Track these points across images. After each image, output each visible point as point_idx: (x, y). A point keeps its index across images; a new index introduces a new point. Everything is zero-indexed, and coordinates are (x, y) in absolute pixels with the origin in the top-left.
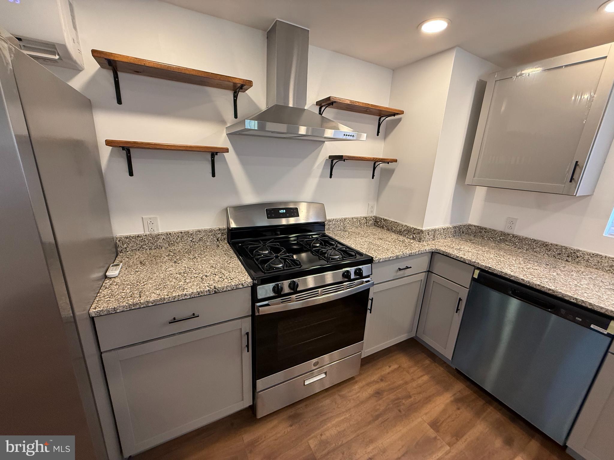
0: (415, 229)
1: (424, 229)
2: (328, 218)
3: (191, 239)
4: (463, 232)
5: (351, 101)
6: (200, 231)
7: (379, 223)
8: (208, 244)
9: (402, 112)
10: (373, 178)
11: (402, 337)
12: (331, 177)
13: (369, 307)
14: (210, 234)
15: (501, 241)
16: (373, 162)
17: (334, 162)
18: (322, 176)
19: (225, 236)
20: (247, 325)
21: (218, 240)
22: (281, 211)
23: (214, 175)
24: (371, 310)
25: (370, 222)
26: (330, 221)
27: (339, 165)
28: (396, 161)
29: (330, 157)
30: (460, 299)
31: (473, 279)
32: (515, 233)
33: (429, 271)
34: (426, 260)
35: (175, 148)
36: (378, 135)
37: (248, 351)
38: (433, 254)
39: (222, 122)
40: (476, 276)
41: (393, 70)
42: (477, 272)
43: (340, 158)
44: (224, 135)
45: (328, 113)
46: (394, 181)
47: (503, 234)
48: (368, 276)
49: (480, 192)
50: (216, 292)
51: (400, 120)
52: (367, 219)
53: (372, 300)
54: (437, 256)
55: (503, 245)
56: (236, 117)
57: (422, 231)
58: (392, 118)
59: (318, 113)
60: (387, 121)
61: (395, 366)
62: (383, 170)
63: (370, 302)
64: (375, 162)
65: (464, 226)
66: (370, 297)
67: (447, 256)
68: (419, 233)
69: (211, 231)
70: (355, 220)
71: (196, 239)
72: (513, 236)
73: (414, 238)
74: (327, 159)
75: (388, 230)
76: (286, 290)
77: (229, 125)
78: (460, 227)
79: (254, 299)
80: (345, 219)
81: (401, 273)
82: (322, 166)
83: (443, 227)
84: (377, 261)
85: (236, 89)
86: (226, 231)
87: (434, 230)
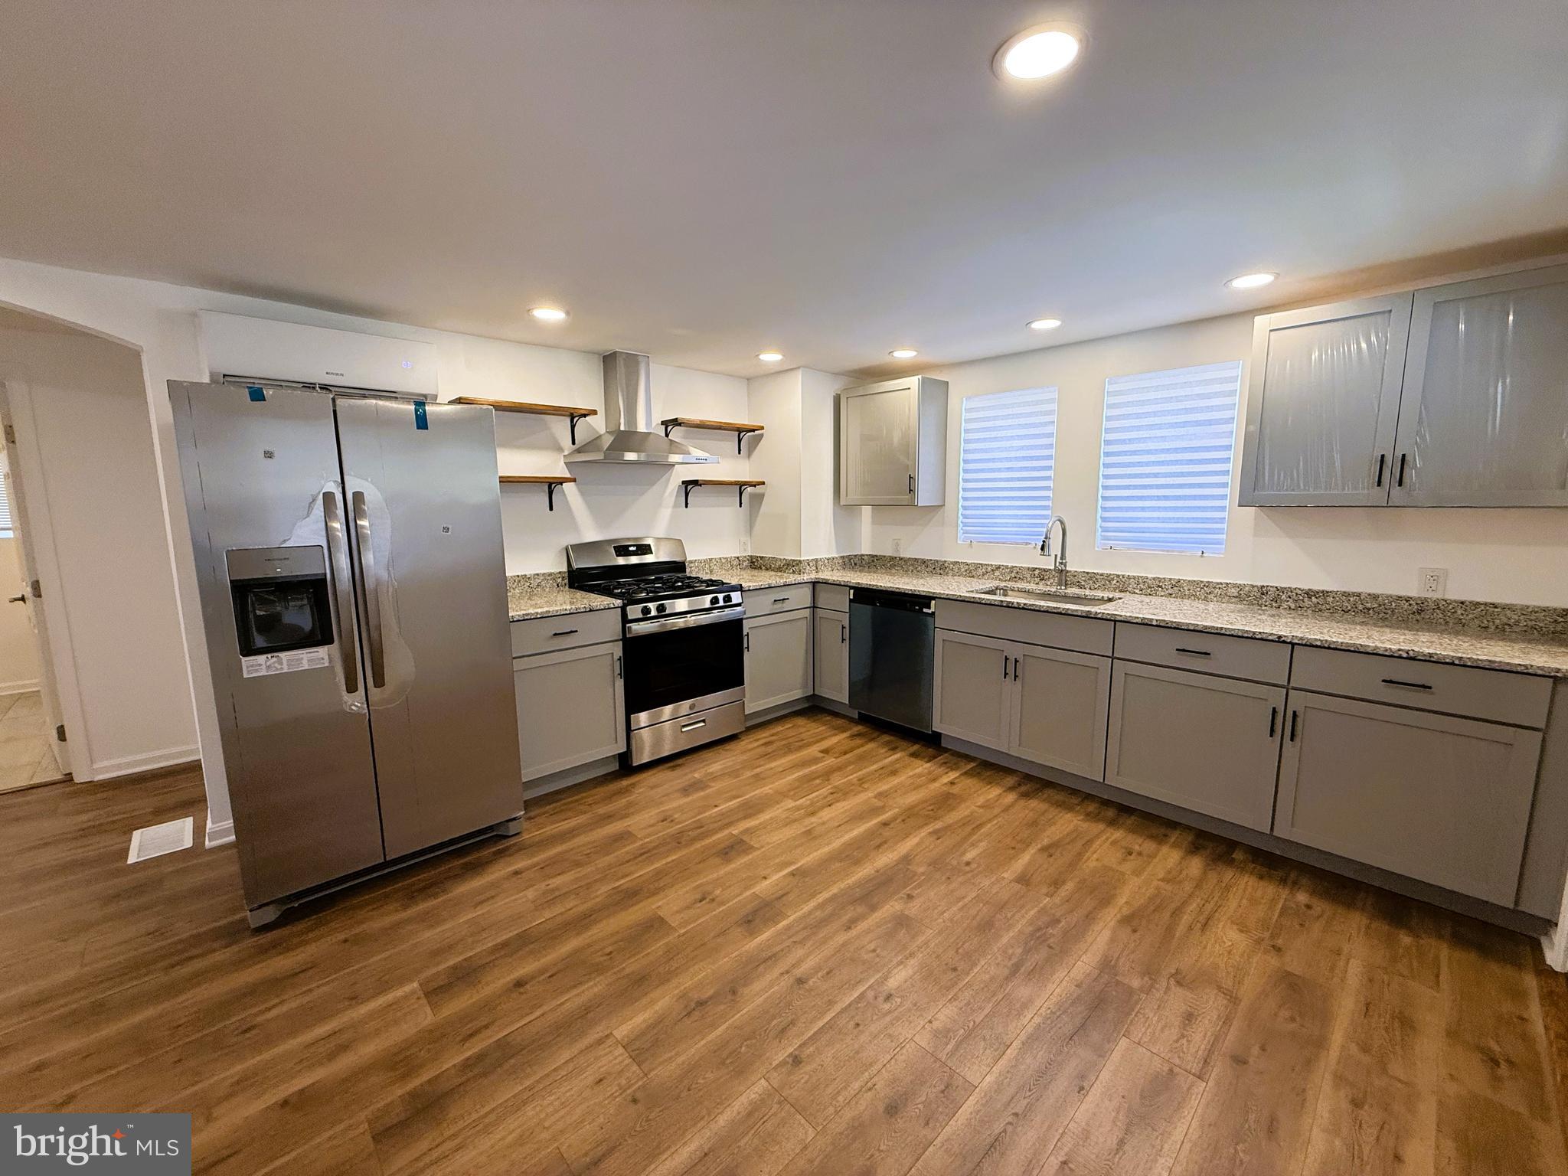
0: (794, 560)
1: (802, 559)
2: (688, 559)
3: (528, 584)
4: (855, 564)
5: (701, 421)
6: (538, 575)
7: (756, 564)
8: (547, 590)
9: (762, 428)
10: (741, 506)
11: (797, 694)
12: (686, 507)
13: (745, 645)
14: (549, 578)
15: (892, 566)
16: (738, 487)
17: (689, 487)
18: (676, 506)
19: (566, 581)
20: (618, 650)
21: (558, 585)
22: (631, 549)
23: (551, 509)
24: (748, 648)
25: (744, 564)
26: (691, 562)
27: (694, 491)
28: (763, 483)
29: (683, 482)
30: (843, 627)
31: (851, 600)
32: (902, 556)
33: (814, 607)
34: (807, 591)
35: (526, 480)
36: (739, 453)
37: (621, 678)
38: (815, 584)
39: (560, 449)
40: (852, 597)
41: (748, 379)
42: (852, 591)
43: (695, 483)
44: (562, 463)
45: (676, 434)
46: (765, 508)
47: (892, 558)
48: (739, 605)
49: (867, 511)
50: (591, 611)
51: (762, 435)
52: (741, 559)
53: (748, 635)
54: (818, 586)
55: (894, 571)
56: (574, 443)
57: (800, 561)
58: (752, 433)
59: (664, 435)
60: (749, 436)
61: (790, 725)
62: (752, 496)
63: (745, 638)
64: (741, 486)
65: (856, 556)
66: (745, 633)
67: (826, 583)
68: (798, 564)
69: (550, 574)
70: (723, 561)
71: (534, 583)
72: (901, 559)
73: (794, 572)
74: (680, 486)
75: (767, 569)
76: (653, 613)
77: (566, 453)
78: (849, 558)
79: (625, 620)
80: (711, 560)
81: (778, 607)
82: (675, 494)
83: (827, 557)
84: (747, 589)
85: (574, 416)
86: (567, 575)
87: (816, 561)
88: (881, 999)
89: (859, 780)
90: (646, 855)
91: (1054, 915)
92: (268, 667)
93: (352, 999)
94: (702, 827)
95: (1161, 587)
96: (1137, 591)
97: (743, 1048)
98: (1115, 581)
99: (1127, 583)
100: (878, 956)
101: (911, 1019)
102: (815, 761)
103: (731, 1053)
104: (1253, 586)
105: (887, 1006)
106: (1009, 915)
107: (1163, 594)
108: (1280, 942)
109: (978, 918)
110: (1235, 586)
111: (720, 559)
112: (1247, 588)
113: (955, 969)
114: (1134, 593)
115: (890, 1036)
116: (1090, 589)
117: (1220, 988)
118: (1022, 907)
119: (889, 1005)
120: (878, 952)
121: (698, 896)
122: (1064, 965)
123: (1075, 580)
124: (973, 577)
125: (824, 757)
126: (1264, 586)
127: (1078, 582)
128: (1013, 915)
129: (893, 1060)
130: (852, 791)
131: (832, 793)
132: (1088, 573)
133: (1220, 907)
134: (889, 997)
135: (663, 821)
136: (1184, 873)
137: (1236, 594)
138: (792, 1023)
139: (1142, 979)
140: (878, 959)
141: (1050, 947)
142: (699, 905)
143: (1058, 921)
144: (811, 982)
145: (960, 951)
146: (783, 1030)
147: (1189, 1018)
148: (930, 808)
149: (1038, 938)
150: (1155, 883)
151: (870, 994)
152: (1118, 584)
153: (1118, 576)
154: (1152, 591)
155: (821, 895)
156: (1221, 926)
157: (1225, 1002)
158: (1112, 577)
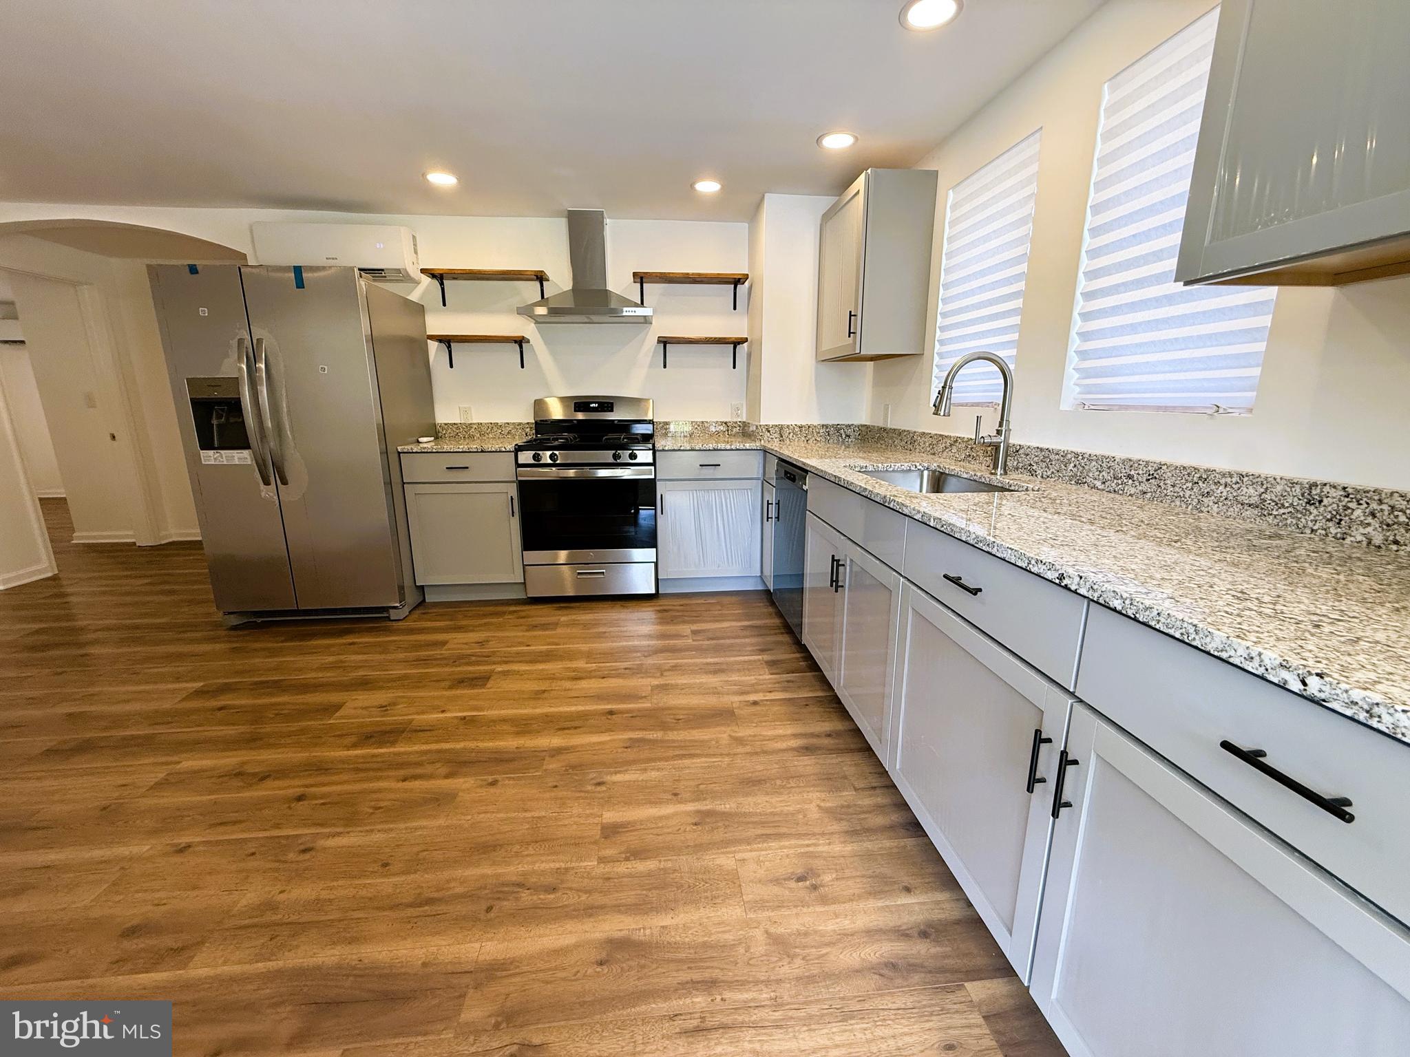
1: (760, 424)
3: (500, 431)
6: (508, 424)
10: (735, 367)
12: (665, 367)
13: (659, 506)
14: (518, 427)
16: (731, 344)
18: (651, 366)
19: (534, 431)
20: (513, 491)
21: (526, 434)
22: (593, 405)
23: (523, 366)
25: (734, 430)
27: (675, 350)
29: (661, 339)
33: (763, 479)
34: (752, 460)
36: (735, 309)
37: (515, 516)
41: (748, 223)
42: (776, 462)
48: (650, 464)
50: (482, 451)
51: (751, 284)
52: (729, 424)
64: (735, 343)
66: (659, 491)
68: (757, 430)
69: (520, 424)
70: (710, 425)
71: (505, 432)
74: (657, 342)
76: (547, 461)
78: (837, 428)
81: (708, 472)
82: (651, 354)
83: (799, 424)
84: (661, 448)
86: (534, 426)
92: (215, 459)
95: (1130, 477)
96: (1098, 484)
98: (1072, 465)
99: (1087, 467)
104: (1293, 484)
107: (1133, 491)
110: (1256, 480)
111: (703, 422)
112: (1279, 488)
114: (1094, 487)
121: (385, 704)
123: (1027, 461)
124: (934, 454)
126: (1315, 485)
127: (1030, 465)
132: (1041, 449)
135: (479, 643)
137: (1253, 500)
141: (489, 909)
142: (374, 709)
148: (682, 717)
149: (499, 892)
152: (1075, 469)
153: (1077, 455)
154: (1118, 485)
158: (1069, 456)
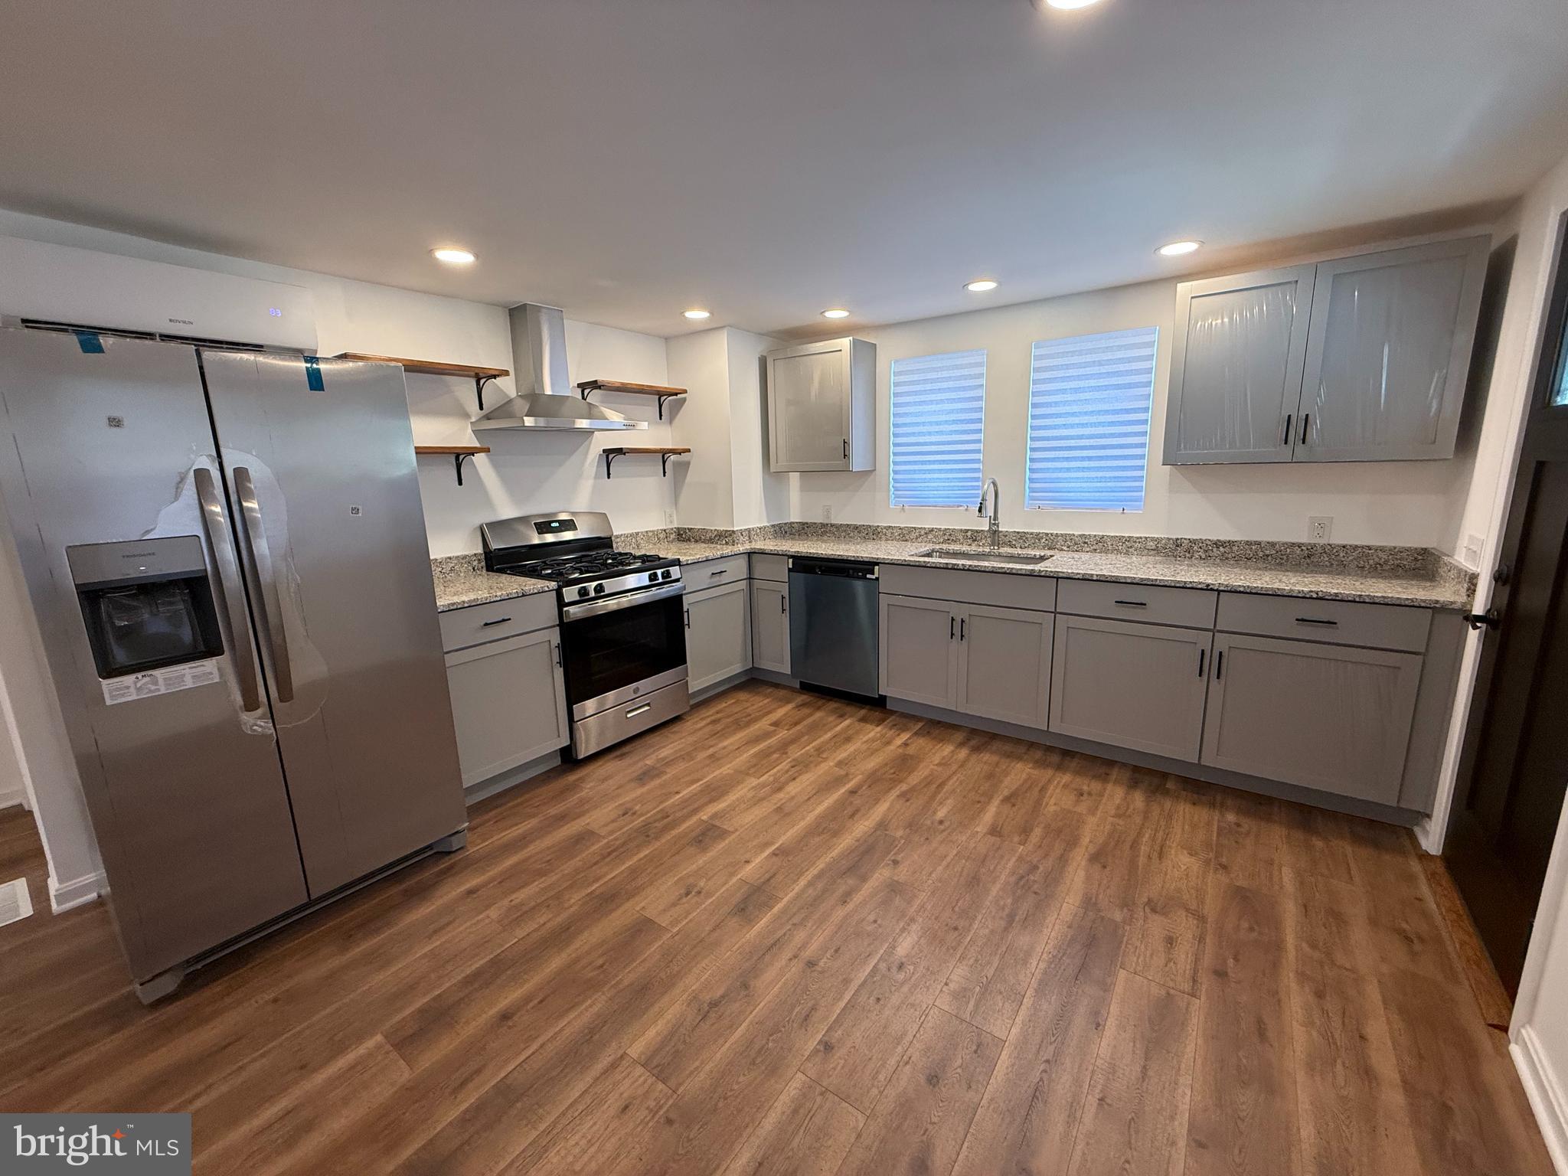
0: (726, 531)
1: (735, 529)
2: (614, 534)
3: (440, 569)
4: (786, 532)
5: (622, 384)
6: (450, 558)
7: (684, 536)
8: (462, 574)
9: (685, 392)
10: (664, 475)
11: (736, 668)
12: (609, 477)
13: (686, 622)
14: (464, 561)
15: (824, 534)
16: (661, 455)
17: (611, 456)
18: (596, 477)
19: (483, 564)
20: (555, 637)
21: (474, 569)
22: (553, 525)
23: (460, 483)
24: (689, 625)
25: (671, 536)
26: (617, 537)
27: (617, 462)
28: (689, 451)
29: (604, 451)
30: (783, 598)
31: (790, 570)
32: (832, 522)
33: (750, 578)
34: (743, 563)
35: (430, 451)
36: (661, 419)
38: (750, 554)
39: (467, 416)
40: (791, 566)
41: (666, 339)
42: (791, 560)
43: (620, 451)
44: (470, 431)
45: (594, 397)
46: (691, 476)
47: (823, 525)
48: (677, 580)
49: (794, 478)
50: (523, 595)
51: (685, 400)
52: (667, 531)
53: (688, 611)
54: (755, 557)
55: (825, 538)
56: (481, 408)
57: (733, 531)
58: (675, 397)
59: (580, 398)
60: (670, 400)
61: (733, 701)
62: (676, 464)
63: (686, 615)
64: (664, 454)
65: (785, 524)
66: (685, 609)
67: (762, 553)
68: (731, 535)
69: (465, 557)
70: (650, 534)
71: (447, 568)
72: (832, 525)
73: (727, 543)
74: (600, 455)
75: (696, 541)
76: (592, 594)
77: (473, 420)
78: (780, 526)
79: (561, 603)
80: (637, 534)
81: (716, 580)
82: (596, 464)
83: (759, 526)
84: (685, 563)
85: (480, 377)
86: (483, 557)
87: (749, 530)
88: (894, 969)
89: (817, 750)
90: (615, 854)
91: (1030, 861)
92: (139, 690)
93: (302, 1067)
94: (668, 816)
95: (1085, 543)
96: (1065, 548)
97: (770, 1044)
98: (1045, 539)
99: (1056, 540)
100: (880, 926)
101: (927, 984)
102: (767, 735)
103: (759, 1051)
104: (1169, 539)
105: (901, 976)
106: (992, 868)
107: (1088, 549)
108: (1224, 860)
109: (964, 873)
110: (1153, 539)
111: (647, 532)
112: (1164, 541)
113: (956, 929)
114: (1062, 550)
115: (913, 1005)
116: (1021, 548)
117: (1187, 910)
118: (1002, 857)
119: (903, 974)
120: (879, 922)
121: (683, 891)
122: (1052, 908)
123: (1007, 539)
124: (906, 541)
125: (775, 730)
126: (1177, 539)
127: (1010, 541)
128: (995, 868)
129: (922, 1029)
130: (811, 762)
131: (792, 767)
132: (1018, 533)
133: (1167, 835)
134: (901, 967)
135: (624, 815)
136: (1132, 807)
137: (1154, 547)
138: (814, 1009)
139: (1122, 911)
140: (880, 930)
141: (1035, 893)
142: (684, 900)
143: (1036, 868)
144: (821, 964)
145: (957, 909)
146: (807, 1017)
147: (1170, 941)
148: (892, 771)
149: (1023, 887)
150: (1111, 819)
151: (883, 966)
152: (1047, 542)
153: (1047, 534)
154: (1078, 547)
155: (808, 872)
156: (1173, 852)
157: (1195, 922)
158: (1041, 535)
